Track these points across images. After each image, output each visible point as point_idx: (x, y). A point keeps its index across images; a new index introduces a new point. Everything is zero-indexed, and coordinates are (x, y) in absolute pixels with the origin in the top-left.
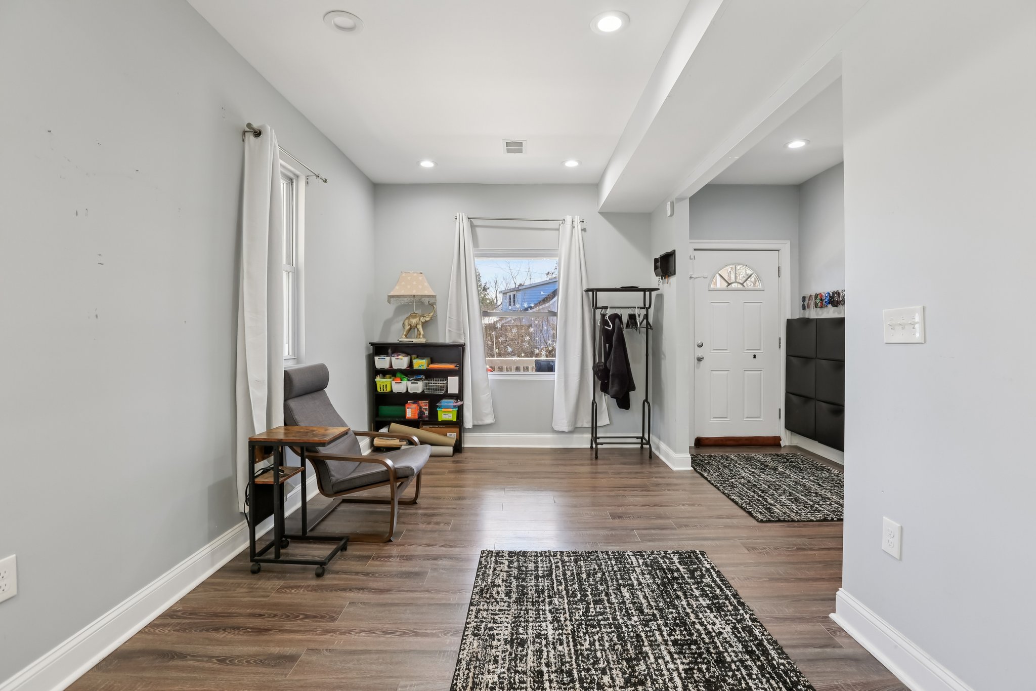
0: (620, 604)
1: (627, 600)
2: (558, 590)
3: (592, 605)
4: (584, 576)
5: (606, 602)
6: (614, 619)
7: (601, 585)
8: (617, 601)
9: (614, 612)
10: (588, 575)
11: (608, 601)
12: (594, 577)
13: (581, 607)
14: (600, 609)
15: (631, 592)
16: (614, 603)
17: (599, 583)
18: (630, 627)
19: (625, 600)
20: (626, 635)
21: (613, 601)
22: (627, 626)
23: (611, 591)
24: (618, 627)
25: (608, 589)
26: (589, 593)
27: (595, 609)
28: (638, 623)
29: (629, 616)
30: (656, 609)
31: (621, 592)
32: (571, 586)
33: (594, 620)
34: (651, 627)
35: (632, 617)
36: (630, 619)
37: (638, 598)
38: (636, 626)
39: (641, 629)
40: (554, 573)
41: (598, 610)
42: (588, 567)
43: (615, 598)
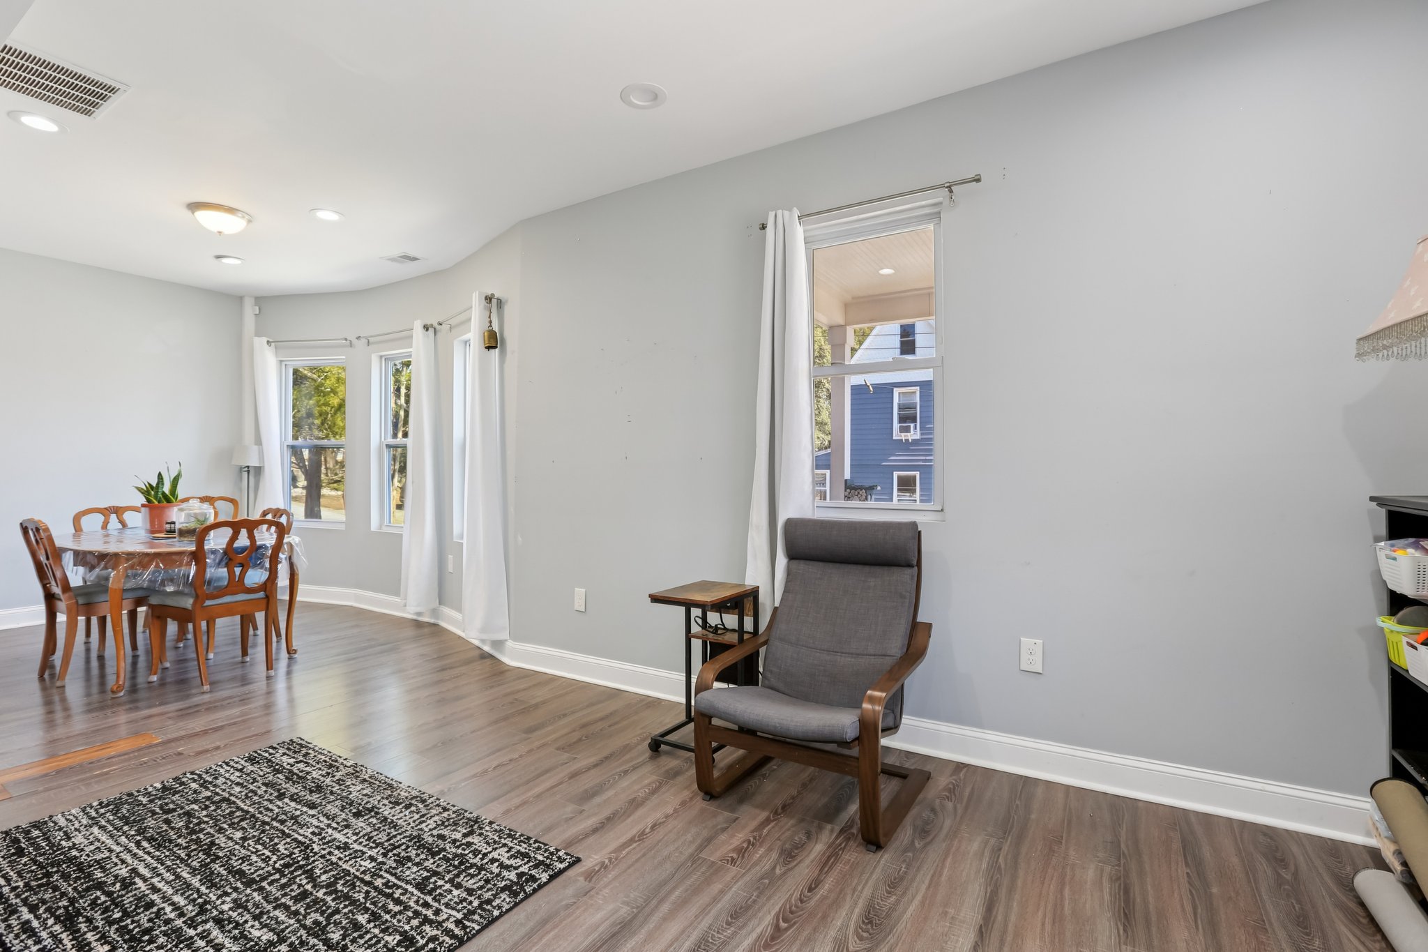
0: (262, 913)
1: (252, 926)
2: (381, 876)
3: (309, 887)
4: (362, 919)
5: (290, 903)
6: (261, 889)
7: (316, 923)
8: (271, 915)
9: (267, 896)
10: (357, 926)
11: (287, 908)
12: (342, 928)
13: (324, 877)
14: (292, 890)
15: (253, 940)
16: (275, 908)
17: (324, 923)
18: (230, 891)
19: (256, 923)
20: (232, 880)
21: (278, 910)
22: (236, 889)
23: (292, 922)
24: (249, 883)
25: (298, 921)
26: (329, 899)
27: (300, 886)
28: (219, 902)
29: (237, 905)
30: (192, 938)
31: (272, 930)
32: (367, 892)
33: (292, 873)
34: (194, 906)
35: (232, 905)
36: (235, 901)
37: (235, 939)
38: (220, 897)
39: (211, 895)
40: (416, 892)
41: (295, 887)
42: (370, 939)
43: (277, 917)
